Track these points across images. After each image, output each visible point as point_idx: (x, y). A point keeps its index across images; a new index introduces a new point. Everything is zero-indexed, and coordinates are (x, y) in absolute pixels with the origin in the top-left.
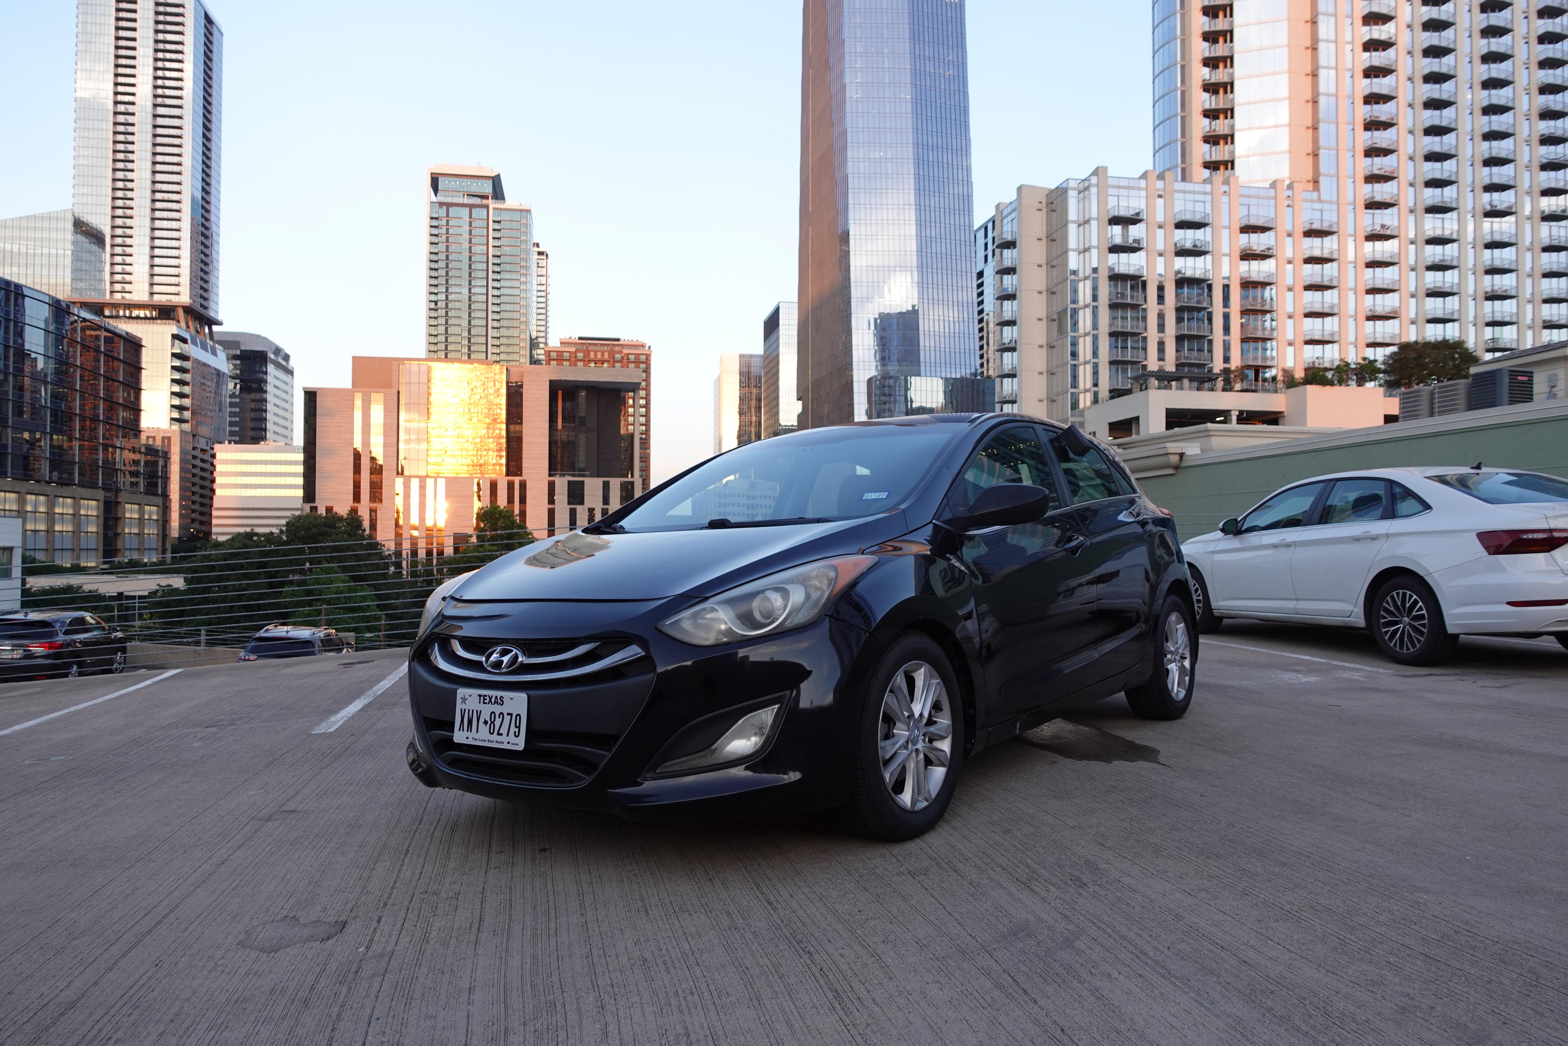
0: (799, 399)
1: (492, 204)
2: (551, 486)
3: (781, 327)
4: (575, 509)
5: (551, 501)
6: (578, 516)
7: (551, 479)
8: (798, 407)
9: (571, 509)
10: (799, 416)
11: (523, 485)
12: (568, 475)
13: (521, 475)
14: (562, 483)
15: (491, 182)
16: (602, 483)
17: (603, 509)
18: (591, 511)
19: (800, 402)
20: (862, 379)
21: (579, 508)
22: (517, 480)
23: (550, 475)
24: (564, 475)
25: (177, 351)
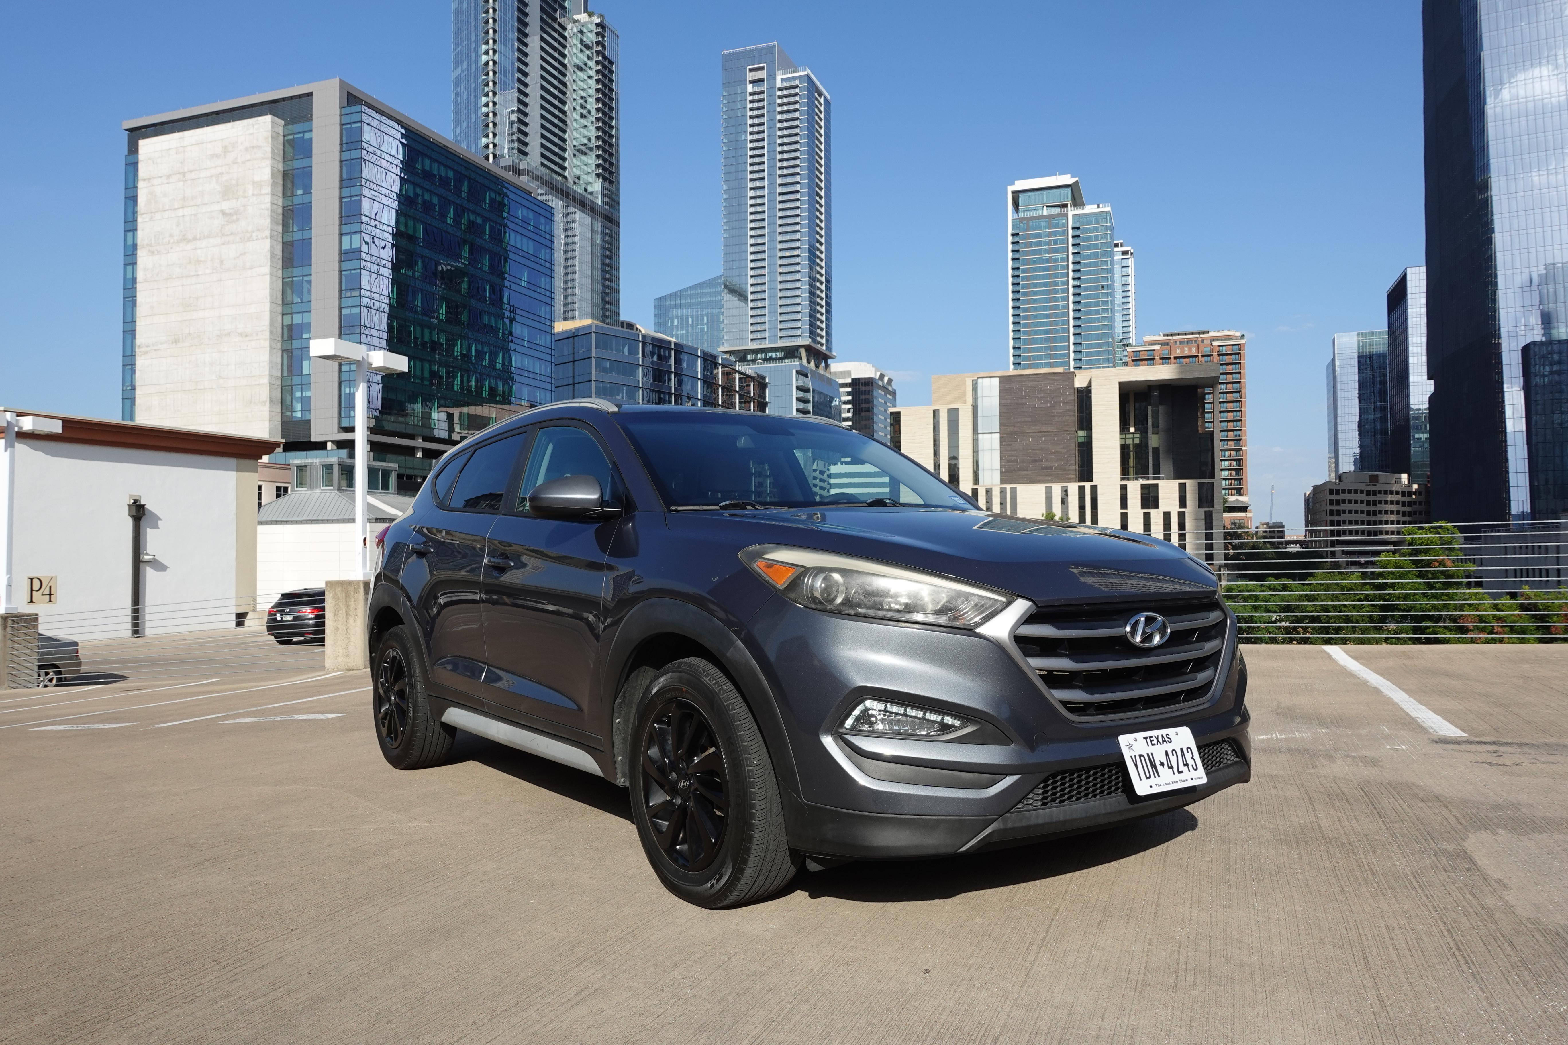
0: (1429, 378)
1: (1072, 212)
2: (1124, 488)
3: (1409, 296)
4: (1149, 513)
5: (1124, 503)
6: (1152, 521)
7: (1124, 483)
8: (1430, 387)
9: (1145, 513)
10: (1430, 398)
11: (1094, 489)
12: (1142, 478)
13: (1092, 481)
14: (1135, 488)
15: (1069, 189)
16: (1177, 485)
17: (1179, 513)
18: (1167, 516)
19: (1432, 382)
20: (1513, 345)
21: (1153, 512)
22: (1088, 485)
23: (1122, 479)
24: (1137, 479)
25: (801, 384)
